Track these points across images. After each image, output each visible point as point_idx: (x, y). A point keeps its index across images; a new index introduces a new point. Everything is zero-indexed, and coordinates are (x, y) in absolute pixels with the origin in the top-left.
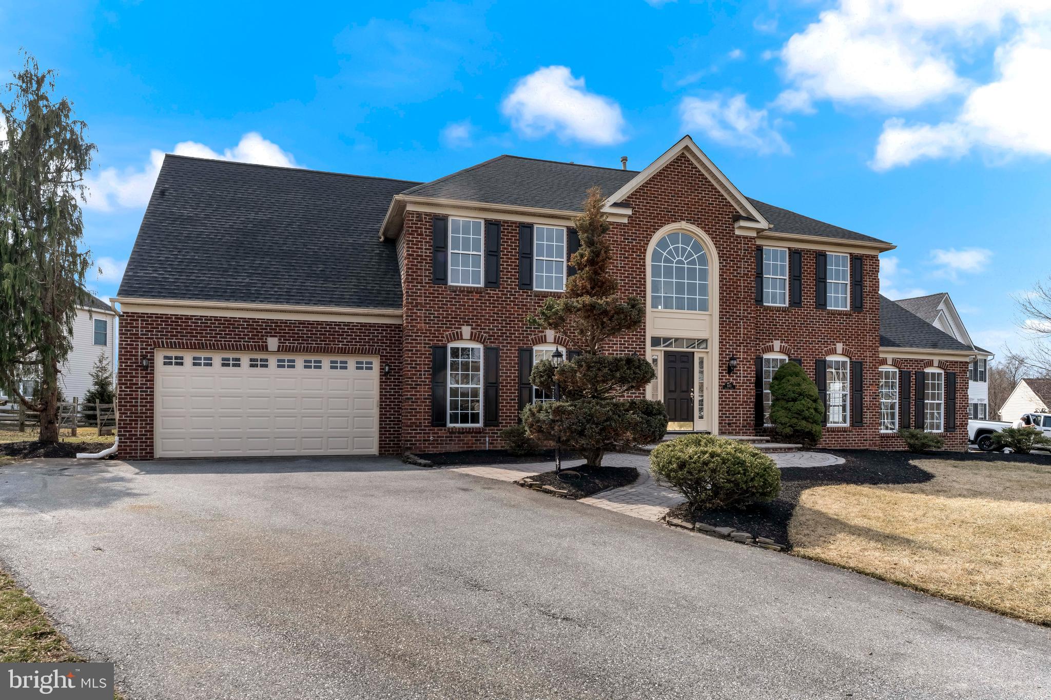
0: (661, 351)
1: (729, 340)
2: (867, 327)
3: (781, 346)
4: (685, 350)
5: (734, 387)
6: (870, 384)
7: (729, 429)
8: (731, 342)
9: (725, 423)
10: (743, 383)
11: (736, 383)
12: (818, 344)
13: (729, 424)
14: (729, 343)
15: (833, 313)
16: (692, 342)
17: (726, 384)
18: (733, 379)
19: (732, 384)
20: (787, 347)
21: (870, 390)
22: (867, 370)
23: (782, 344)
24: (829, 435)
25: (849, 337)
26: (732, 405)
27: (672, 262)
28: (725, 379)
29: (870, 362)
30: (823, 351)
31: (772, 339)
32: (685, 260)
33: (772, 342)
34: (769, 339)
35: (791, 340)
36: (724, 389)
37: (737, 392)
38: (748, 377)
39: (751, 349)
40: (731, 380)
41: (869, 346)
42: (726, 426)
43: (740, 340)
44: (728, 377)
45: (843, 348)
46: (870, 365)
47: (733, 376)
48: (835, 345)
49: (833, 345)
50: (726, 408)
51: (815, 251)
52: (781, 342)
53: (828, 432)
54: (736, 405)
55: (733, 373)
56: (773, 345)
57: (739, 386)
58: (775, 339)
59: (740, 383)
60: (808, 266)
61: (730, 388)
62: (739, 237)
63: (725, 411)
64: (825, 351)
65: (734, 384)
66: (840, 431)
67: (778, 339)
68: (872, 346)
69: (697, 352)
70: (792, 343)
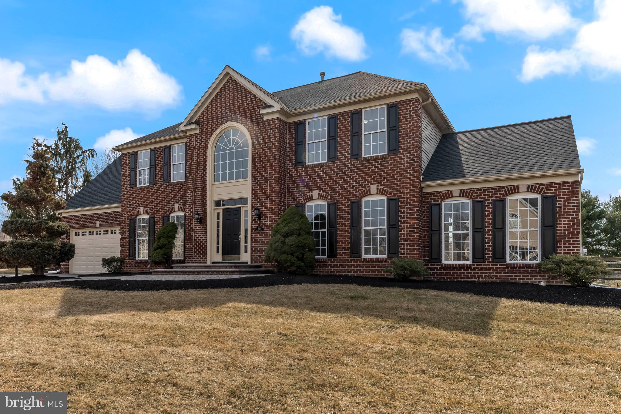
0: (220, 209)
1: (259, 196)
2: (404, 166)
3: (319, 194)
4: (235, 206)
5: (262, 229)
6: (407, 218)
7: (259, 260)
8: (261, 197)
9: (257, 256)
10: (269, 226)
11: (264, 226)
12: (352, 188)
13: (260, 256)
14: (260, 198)
15: (367, 160)
16: (238, 201)
17: (257, 228)
18: (262, 224)
19: (261, 227)
20: (324, 194)
21: (407, 223)
22: (405, 206)
23: (320, 193)
24: (363, 265)
25: (384, 178)
26: (262, 242)
27: (226, 150)
28: (257, 224)
29: (407, 198)
30: (358, 193)
31: (312, 190)
32: (234, 146)
33: (312, 192)
34: (309, 190)
35: (328, 188)
36: (256, 231)
37: (265, 233)
38: (272, 221)
39: (275, 201)
40: (261, 225)
41: (406, 183)
42: (257, 258)
43: (267, 195)
44: (259, 223)
45: (378, 189)
46: (407, 201)
47: (262, 222)
48: (370, 187)
49: (367, 187)
50: (257, 244)
51: (349, 112)
52: (320, 191)
53: (363, 262)
54: (264, 242)
55: (262, 219)
56: (312, 195)
57: (267, 228)
58: (314, 190)
59: (267, 226)
60: (344, 126)
61: (260, 230)
62: (267, 121)
63: (257, 247)
64: (360, 193)
65: (263, 227)
66: (376, 261)
67: (317, 189)
68: (410, 183)
69: (243, 207)
70: (329, 190)
